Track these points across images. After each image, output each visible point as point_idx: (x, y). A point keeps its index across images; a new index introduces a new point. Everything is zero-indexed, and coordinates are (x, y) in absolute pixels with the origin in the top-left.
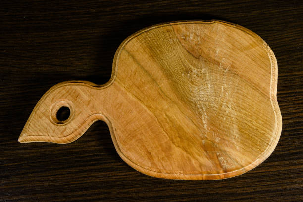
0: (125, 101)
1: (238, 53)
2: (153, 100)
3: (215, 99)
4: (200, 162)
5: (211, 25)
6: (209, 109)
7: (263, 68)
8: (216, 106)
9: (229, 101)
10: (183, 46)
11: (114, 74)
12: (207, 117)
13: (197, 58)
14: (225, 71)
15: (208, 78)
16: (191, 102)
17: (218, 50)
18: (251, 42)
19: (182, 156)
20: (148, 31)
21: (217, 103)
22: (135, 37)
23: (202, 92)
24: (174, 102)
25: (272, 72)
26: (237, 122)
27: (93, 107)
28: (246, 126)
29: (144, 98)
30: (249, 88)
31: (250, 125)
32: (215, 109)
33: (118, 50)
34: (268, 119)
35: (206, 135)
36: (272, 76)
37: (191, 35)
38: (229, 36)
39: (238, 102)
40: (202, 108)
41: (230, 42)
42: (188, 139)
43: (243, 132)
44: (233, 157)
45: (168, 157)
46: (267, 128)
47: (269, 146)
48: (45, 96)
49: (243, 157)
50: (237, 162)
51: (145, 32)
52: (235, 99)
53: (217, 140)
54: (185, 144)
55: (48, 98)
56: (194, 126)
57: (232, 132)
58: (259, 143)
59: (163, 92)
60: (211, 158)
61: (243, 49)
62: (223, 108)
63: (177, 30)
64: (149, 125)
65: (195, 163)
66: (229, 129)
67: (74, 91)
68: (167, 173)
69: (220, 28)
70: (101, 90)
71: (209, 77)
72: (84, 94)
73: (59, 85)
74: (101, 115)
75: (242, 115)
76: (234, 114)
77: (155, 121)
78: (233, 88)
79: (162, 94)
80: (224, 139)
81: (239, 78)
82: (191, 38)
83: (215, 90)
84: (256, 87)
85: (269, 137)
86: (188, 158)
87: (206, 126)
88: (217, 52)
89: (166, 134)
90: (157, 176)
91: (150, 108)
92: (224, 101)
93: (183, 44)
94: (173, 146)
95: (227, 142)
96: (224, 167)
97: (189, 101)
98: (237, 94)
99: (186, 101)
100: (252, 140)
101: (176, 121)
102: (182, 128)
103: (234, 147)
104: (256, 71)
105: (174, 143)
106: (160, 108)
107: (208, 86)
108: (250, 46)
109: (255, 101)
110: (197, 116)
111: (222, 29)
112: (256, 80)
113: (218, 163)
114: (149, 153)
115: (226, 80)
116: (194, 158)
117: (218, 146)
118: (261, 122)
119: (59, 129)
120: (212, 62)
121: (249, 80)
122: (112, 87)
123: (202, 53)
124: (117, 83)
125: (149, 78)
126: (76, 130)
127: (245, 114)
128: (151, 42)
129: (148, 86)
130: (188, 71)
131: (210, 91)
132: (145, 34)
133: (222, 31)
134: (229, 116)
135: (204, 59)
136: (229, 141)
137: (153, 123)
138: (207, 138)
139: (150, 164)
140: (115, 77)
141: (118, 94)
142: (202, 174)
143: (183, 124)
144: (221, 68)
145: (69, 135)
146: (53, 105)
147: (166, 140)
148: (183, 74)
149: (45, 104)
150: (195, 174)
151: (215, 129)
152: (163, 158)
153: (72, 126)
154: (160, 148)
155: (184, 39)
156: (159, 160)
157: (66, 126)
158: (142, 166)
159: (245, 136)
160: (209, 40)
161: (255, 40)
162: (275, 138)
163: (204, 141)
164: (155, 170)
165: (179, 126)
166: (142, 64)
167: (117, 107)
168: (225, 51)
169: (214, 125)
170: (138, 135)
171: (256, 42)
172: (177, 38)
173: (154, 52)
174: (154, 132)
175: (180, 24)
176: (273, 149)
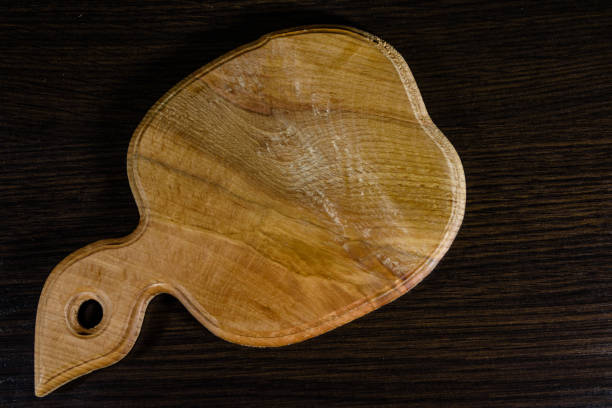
0: (185, 243)
1: (333, 75)
2: (231, 218)
3: (332, 168)
4: (357, 283)
5: (266, 47)
6: (330, 190)
7: (385, 80)
8: (338, 179)
9: (355, 160)
10: (236, 105)
11: (144, 208)
12: (331, 205)
13: (270, 115)
14: (326, 115)
15: (303, 140)
16: (295, 192)
17: (297, 83)
18: (345, 45)
19: (323, 288)
20: (164, 107)
21: (337, 174)
22: (146, 128)
23: (305, 168)
24: (266, 206)
25: (403, 81)
26: (384, 190)
27: (136, 279)
28: (403, 189)
29: (214, 223)
30: (378, 124)
31: (408, 183)
32: (340, 186)
33: (128, 163)
34: (431, 161)
35: (345, 236)
36: (406, 87)
37: (240, 79)
38: (303, 52)
39: (371, 155)
40: (316, 194)
41: (310, 62)
42: (318, 256)
43: (402, 201)
44: (405, 249)
45: (298, 301)
46: (439, 176)
47: (454, 205)
48: (43, 298)
49: (420, 241)
50: (415, 254)
51: (160, 110)
52: (363, 153)
53: (366, 233)
54: (319, 266)
55: (50, 300)
56: (319, 230)
57: (384, 210)
58: (435, 206)
59: (239, 198)
60: (370, 269)
61: (337, 63)
62: (352, 177)
63: (213, 82)
64: (243, 263)
65: (350, 289)
66: (376, 206)
67: (89, 267)
68: (311, 326)
69: (281, 45)
70: (135, 244)
71: (304, 136)
72: (109, 265)
73: (58, 270)
74: (156, 285)
75: (389, 174)
76: (374, 178)
77: (250, 251)
78: (353, 138)
79: (239, 202)
80: (377, 227)
81: (354, 116)
82: (243, 85)
83: (324, 153)
84: (389, 117)
85: (448, 188)
86: (333, 286)
87: (337, 220)
88: (297, 88)
89: (278, 265)
90: (298, 340)
91: (232, 234)
92: (348, 165)
93: (235, 102)
94: (299, 278)
96: (398, 273)
97: (290, 193)
98: (364, 144)
99: (285, 195)
100: (424, 207)
101: (286, 236)
102: (301, 242)
103: (399, 234)
104: (376, 90)
105: (298, 273)
106: (247, 226)
107: (308, 152)
108: (348, 52)
109: (397, 141)
110: (316, 212)
111: (287, 45)
112: (384, 104)
113: (385, 270)
114: (266, 309)
115: (333, 128)
116: (342, 281)
117: (371, 242)
118: (423, 171)
119: (97, 343)
120: (298, 110)
121: (372, 110)
122: (151, 229)
123: (274, 102)
124: (156, 220)
125: (205, 186)
126: (128, 331)
127: (392, 171)
128: (178, 122)
129: (210, 199)
130: (263, 143)
131: (316, 159)
132: (161, 113)
133: (287, 48)
134: (367, 187)
135: (282, 111)
136: (386, 227)
137: (247, 256)
138: (348, 239)
139: (276, 326)
140: (148, 211)
141: (167, 238)
142: (367, 300)
143: (299, 234)
144: (316, 112)
145: (121, 344)
146: (66, 307)
147: (283, 273)
148: (259, 152)
149: (50, 312)
150: (356, 306)
151: (354, 218)
152: (293, 306)
153: (115, 327)
154: (280, 292)
155: (232, 92)
156: (288, 313)
157: (106, 332)
158: (266, 335)
159: (408, 206)
160: (275, 74)
161: (351, 39)
162: (458, 186)
163: (345, 247)
164: (289, 331)
165: (295, 241)
166: (182, 167)
167: (176, 259)
168: (310, 81)
169: (349, 213)
170: (235, 288)
171: (354, 41)
172: (220, 96)
173: (192, 137)
174: (258, 271)
175: (212, 70)
176: (463, 206)
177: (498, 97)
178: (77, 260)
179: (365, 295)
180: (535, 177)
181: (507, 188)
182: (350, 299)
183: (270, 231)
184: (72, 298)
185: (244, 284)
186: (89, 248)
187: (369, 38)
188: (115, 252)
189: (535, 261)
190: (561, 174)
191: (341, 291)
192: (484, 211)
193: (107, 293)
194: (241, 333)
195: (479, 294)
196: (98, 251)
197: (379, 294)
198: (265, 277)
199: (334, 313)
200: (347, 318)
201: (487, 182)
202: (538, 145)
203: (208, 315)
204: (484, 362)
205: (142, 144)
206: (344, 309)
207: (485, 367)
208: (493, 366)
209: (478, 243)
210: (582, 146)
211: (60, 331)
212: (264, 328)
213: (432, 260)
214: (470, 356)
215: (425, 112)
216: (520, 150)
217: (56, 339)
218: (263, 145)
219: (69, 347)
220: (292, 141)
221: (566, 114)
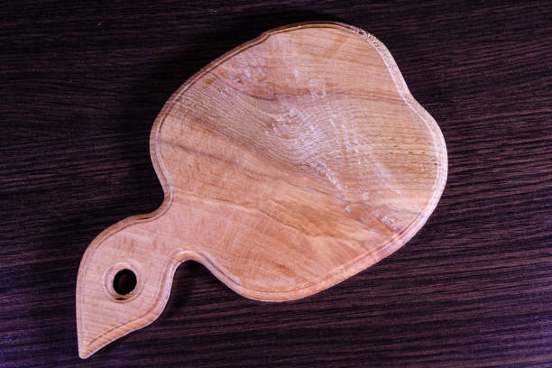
0: (206, 214)
1: (326, 63)
2: (246, 190)
3: (331, 142)
4: (360, 239)
5: (266, 41)
6: (331, 161)
7: (371, 65)
8: (337, 151)
9: (351, 134)
10: (244, 93)
11: (167, 185)
12: (333, 174)
13: (274, 99)
14: (322, 97)
15: (305, 119)
16: (301, 165)
17: (296, 71)
18: (335, 37)
19: (330, 245)
20: (180, 97)
21: (336, 146)
22: (166, 117)
23: (307, 143)
24: (276, 178)
25: (387, 65)
26: (378, 158)
27: (165, 248)
28: (394, 157)
29: (231, 195)
30: (368, 102)
31: (398, 152)
32: (339, 157)
33: (151, 147)
34: (417, 131)
35: (347, 199)
36: (390, 70)
37: (246, 71)
38: (300, 45)
39: (364, 129)
40: (319, 165)
41: (306, 53)
42: (325, 218)
43: (393, 167)
44: (400, 208)
45: (310, 258)
46: (422, 144)
47: (438, 167)
48: (81, 270)
49: (412, 200)
50: (409, 212)
51: (177, 100)
52: (358, 129)
53: (365, 196)
54: (326, 227)
55: (89, 271)
56: (324, 196)
57: (379, 175)
58: (423, 170)
59: (252, 172)
60: (371, 226)
61: (329, 53)
62: (349, 149)
63: (222, 74)
64: (259, 228)
65: (354, 245)
66: (372, 173)
67: (123, 240)
68: (323, 279)
69: (280, 40)
70: (162, 218)
71: (305, 116)
72: (140, 237)
73: (94, 245)
74: (183, 252)
75: (380, 145)
76: (368, 149)
77: (265, 217)
78: (348, 115)
79: (252, 176)
80: (374, 191)
81: (347, 97)
82: (249, 75)
83: (323, 130)
84: (378, 96)
85: (432, 154)
86: (340, 243)
87: (339, 186)
88: (296, 76)
89: (290, 228)
91: (248, 203)
92: (345, 139)
93: (242, 90)
94: (309, 238)
95: (380, 192)
96: (395, 228)
97: (297, 165)
98: (357, 120)
99: (293, 167)
100: (413, 171)
101: (295, 203)
102: (309, 207)
103: (393, 195)
104: (365, 75)
105: (308, 234)
106: (261, 196)
107: (310, 129)
108: (338, 43)
109: (386, 116)
110: (320, 180)
111: (285, 39)
112: (372, 86)
113: (384, 227)
114: (282, 267)
115: (330, 108)
116: (347, 238)
117: (370, 204)
118: (409, 140)
119: (133, 307)
120: (297, 94)
121: (362, 91)
122: (175, 204)
123: (276, 89)
124: (179, 196)
125: (221, 164)
126: (160, 295)
127: (383, 141)
128: (194, 110)
129: (226, 175)
130: (270, 125)
131: (317, 135)
132: (178, 103)
133: (286, 42)
134: (362, 156)
135: (284, 96)
136: (382, 190)
137: (262, 222)
138: (350, 202)
139: (292, 281)
140: (171, 188)
141: (190, 210)
142: (370, 254)
143: (307, 201)
144: (314, 95)
145: (155, 306)
146: (103, 277)
147: (294, 235)
148: (267, 132)
149: (90, 282)
150: (360, 259)
151: (354, 183)
152: (306, 263)
153: (149, 291)
154: (294, 251)
155: (240, 82)
156: (301, 269)
157: (141, 296)
158: (283, 290)
159: (399, 170)
160: (276, 65)
161: (339, 32)
162: (440, 152)
163: (348, 209)
164: (304, 285)
165: (303, 206)
166: (200, 149)
167: (199, 228)
168: (307, 69)
169: (349, 179)
170: (253, 250)
171: (343, 33)
172: (229, 85)
173: (206, 122)
174: (272, 235)
175: (221, 63)
176: (446, 169)
177: (468, 75)
178: (111, 235)
179: (368, 249)
180: (505, 141)
181: (481, 152)
182: (355, 254)
183: (281, 199)
184: (108, 268)
185: (262, 246)
186: (121, 224)
187: (355, 30)
188: (144, 226)
189: (510, 213)
190: (526, 138)
191: (346, 248)
192: (464, 172)
193: (140, 262)
194: (261, 289)
195: (465, 244)
196: (130, 225)
197: (380, 248)
198: (279, 240)
199: (341, 267)
200: (352, 271)
201: (464, 148)
202: (505, 115)
203: (231, 276)
204: (473, 301)
205: (162, 130)
206: (350, 262)
207: (475, 306)
208: (482, 305)
209: (461, 200)
210: (541, 113)
211: (99, 298)
212: (282, 283)
213: (423, 216)
214: (461, 298)
215: (407, 91)
216: (489, 119)
217: (96, 305)
218: (270, 126)
219: (109, 311)
220: (295, 121)
221: (527, 87)
